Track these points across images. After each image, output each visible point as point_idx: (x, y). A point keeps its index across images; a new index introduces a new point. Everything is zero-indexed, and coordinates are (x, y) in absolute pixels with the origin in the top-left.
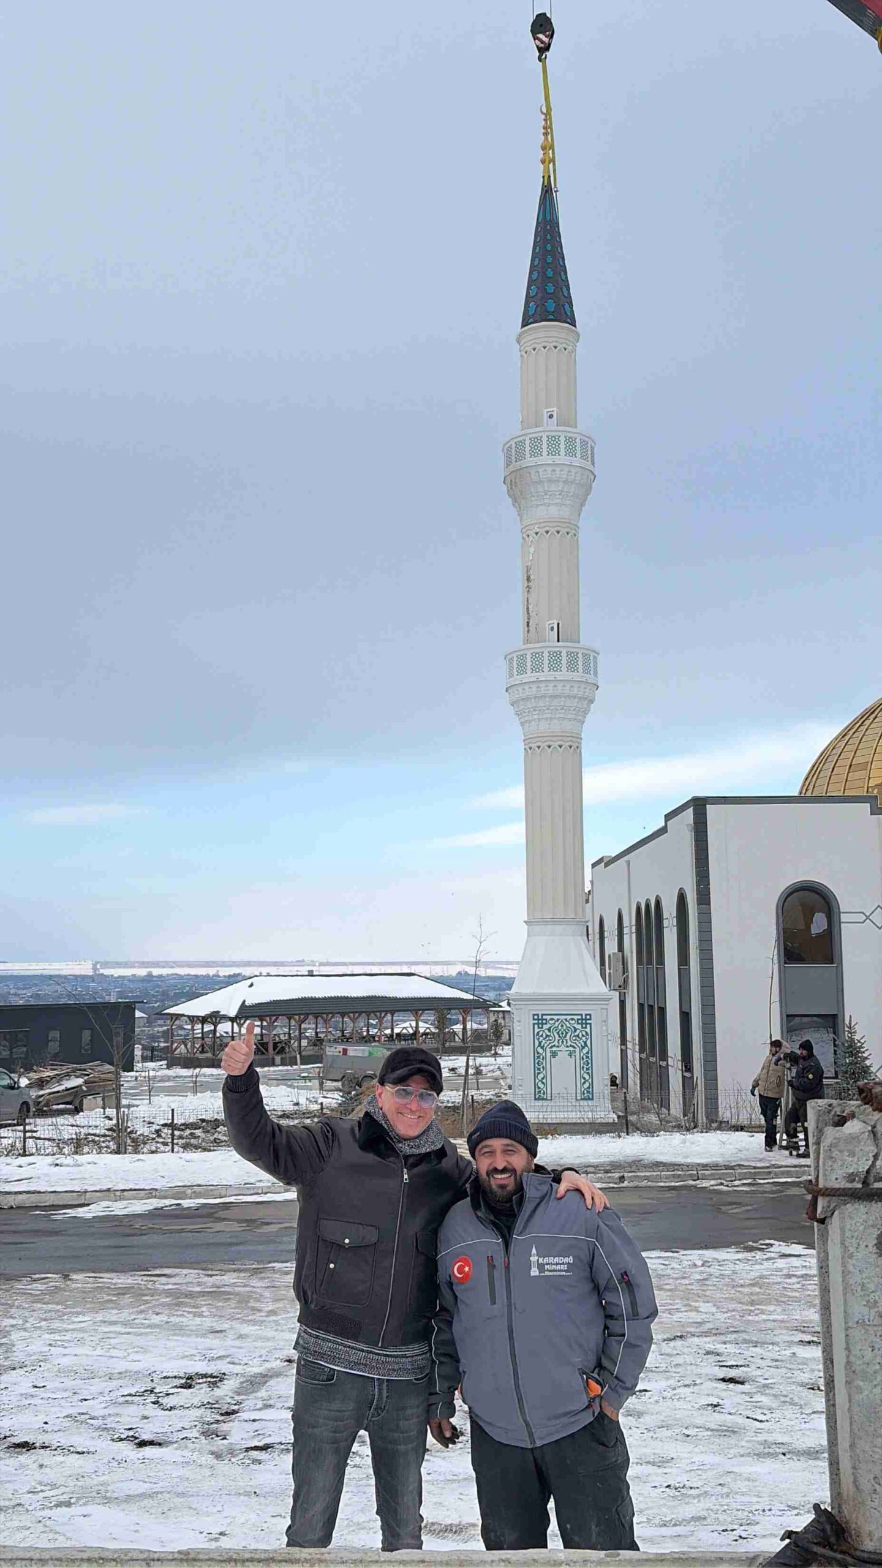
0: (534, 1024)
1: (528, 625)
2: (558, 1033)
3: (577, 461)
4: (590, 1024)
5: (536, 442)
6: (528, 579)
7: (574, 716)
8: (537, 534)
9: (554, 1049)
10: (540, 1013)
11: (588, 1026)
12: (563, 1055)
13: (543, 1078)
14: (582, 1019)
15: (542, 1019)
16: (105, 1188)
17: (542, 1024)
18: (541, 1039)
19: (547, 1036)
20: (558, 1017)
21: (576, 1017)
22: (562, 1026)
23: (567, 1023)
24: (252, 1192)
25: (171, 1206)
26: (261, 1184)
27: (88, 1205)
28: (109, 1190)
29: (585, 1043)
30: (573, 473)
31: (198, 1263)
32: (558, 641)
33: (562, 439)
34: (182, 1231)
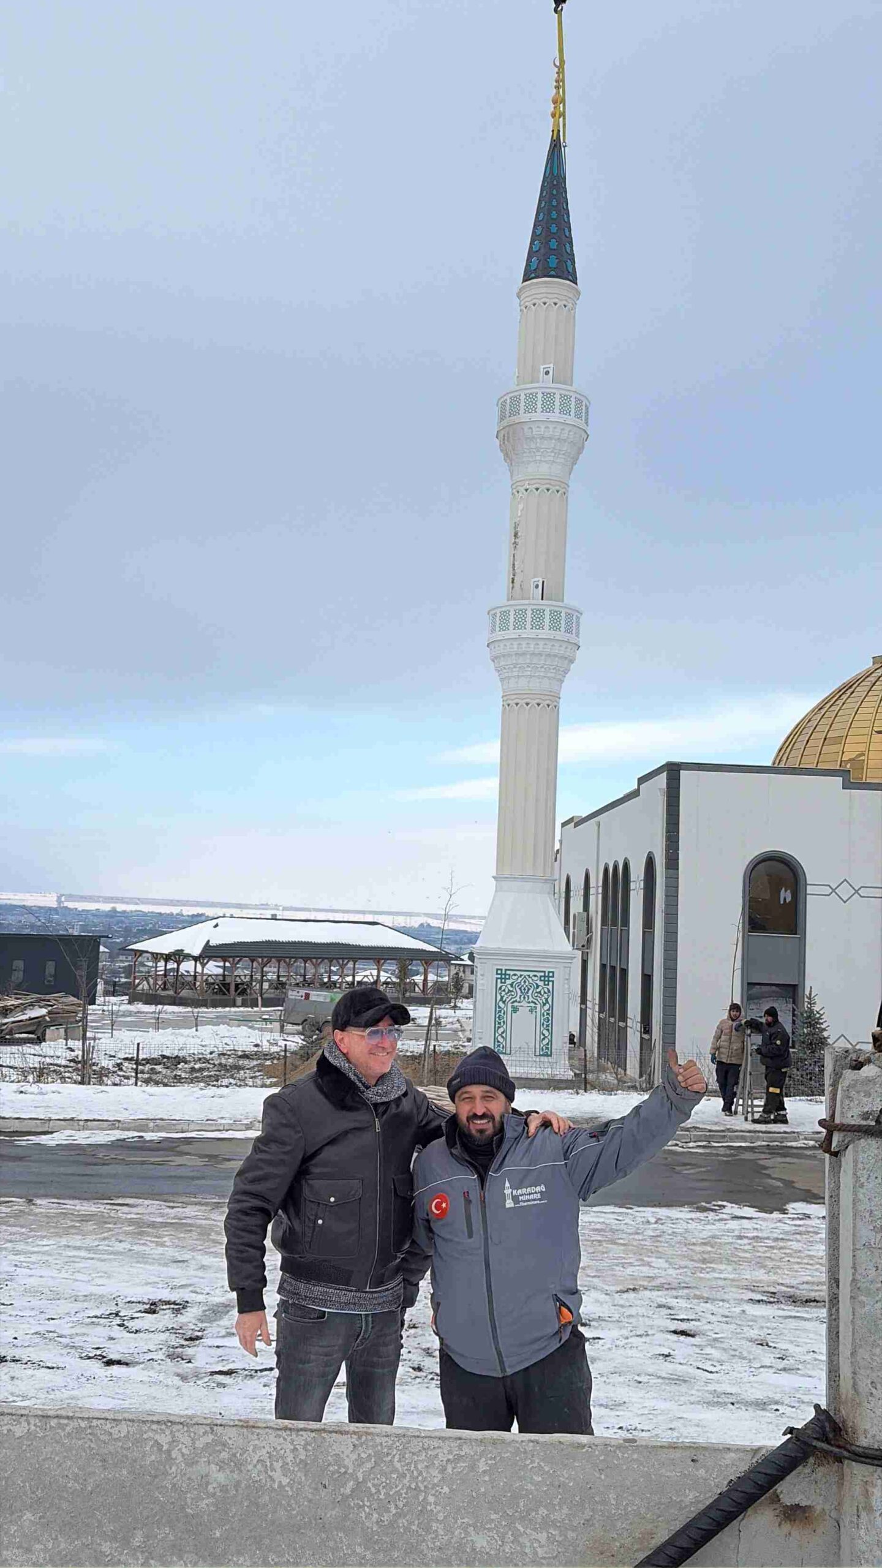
0: (497, 979)
1: (513, 582)
2: (520, 989)
3: (571, 419)
4: (553, 981)
5: (531, 397)
6: (516, 535)
7: (553, 675)
8: (526, 490)
9: (516, 1004)
10: (504, 968)
11: (551, 983)
12: (524, 1010)
13: (503, 1033)
14: (545, 976)
15: (505, 974)
16: (69, 1117)
17: (505, 979)
18: (503, 993)
19: (509, 991)
20: (522, 973)
21: (539, 974)
22: (525, 982)
23: (530, 980)
24: (214, 1128)
25: (133, 1138)
26: (223, 1121)
27: (52, 1133)
28: (72, 1119)
29: (547, 1000)
30: (566, 431)
31: (160, 1194)
32: (542, 599)
33: (557, 396)
34: (143, 1163)
